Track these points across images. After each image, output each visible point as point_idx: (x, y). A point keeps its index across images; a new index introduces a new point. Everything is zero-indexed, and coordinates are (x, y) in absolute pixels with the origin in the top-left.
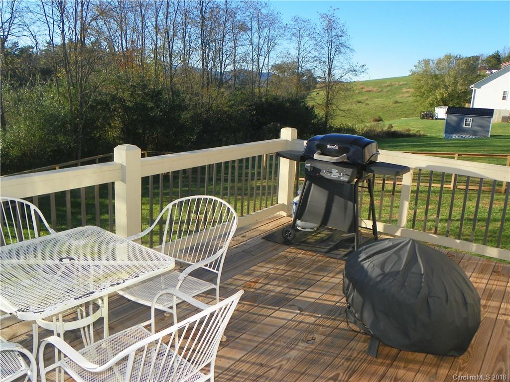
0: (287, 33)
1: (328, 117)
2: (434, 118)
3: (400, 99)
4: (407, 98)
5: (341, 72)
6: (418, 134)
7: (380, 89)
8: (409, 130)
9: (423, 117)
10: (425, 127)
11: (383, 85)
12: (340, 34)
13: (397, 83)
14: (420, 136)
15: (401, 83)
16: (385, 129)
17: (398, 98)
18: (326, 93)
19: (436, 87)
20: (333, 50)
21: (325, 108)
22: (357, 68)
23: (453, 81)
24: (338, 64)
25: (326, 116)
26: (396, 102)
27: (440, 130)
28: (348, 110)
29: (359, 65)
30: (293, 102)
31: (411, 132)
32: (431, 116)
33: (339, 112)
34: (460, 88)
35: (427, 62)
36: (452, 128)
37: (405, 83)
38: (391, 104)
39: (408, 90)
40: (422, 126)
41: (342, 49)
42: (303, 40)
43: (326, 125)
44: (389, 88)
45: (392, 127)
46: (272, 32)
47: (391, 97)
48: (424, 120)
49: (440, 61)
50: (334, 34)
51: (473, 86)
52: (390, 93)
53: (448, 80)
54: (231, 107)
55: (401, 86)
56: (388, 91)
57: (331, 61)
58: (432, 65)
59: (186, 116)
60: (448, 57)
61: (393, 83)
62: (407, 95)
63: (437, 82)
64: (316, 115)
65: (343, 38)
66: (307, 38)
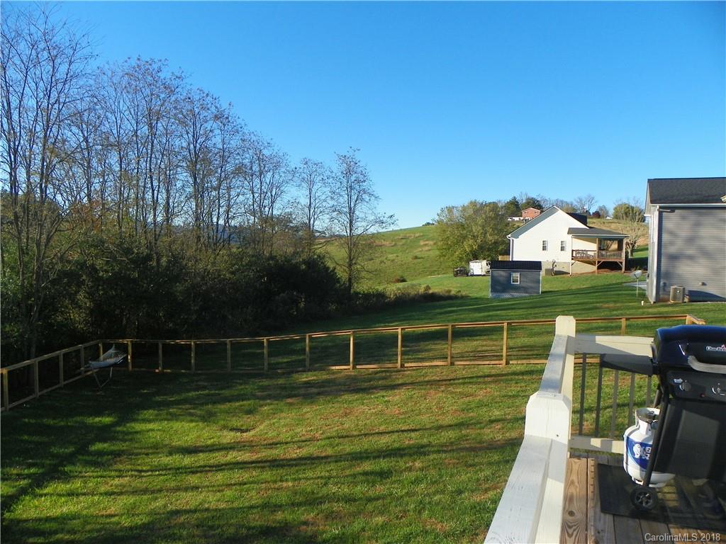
0: (295, 179)
1: (353, 281)
2: (469, 274)
3: (420, 253)
4: (428, 253)
5: (364, 224)
6: (459, 294)
7: (394, 243)
8: (450, 291)
9: (456, 274)
10: (462, 286)
11: (396, 238)
12: (361, 178)
13: (413, 235)
14: (462, 297)
15: (417, 235)
16: (422, 291)
17: (417, 252)
18: (347, 250)
19: (465, 238)
20: (354, 197)
21: (347, 269)
22: (385, 220)
23: (482, 231)
24: (361, 215)
25: (350, 280)
26: (416, 258)
27: (481, 289)
28: (376, 270)
29: (387, 216)
30: (310, 264)
31: (453, 293)
32: (465, 272)
33: (363, 274)
34: (490, 238)
35: (450, 210)
36: (499, 286)
37: (421, 234)
38: (411, 259)
39: (427, 242)
40: (459, 285)
41: (366, 197)
42: (315, 187)
43: (350, 290)
44: (404, 241)
45: (430, 288)
46: (277, 176)
47: (407, 251)
48: (458, 278)
49: (464, 208)
50: (353, 178)
51: (509, 236)
52: (405, 247)
53: (476, 229)
54: (233, 273)
55: (418, 239)
56: (403, 245)
57: (351, 212)
58: (456, 214)
59: (179, 287)
60: (473, 204)
61: (408, 235)
62: (427, 248)
63: (465, 232)
64: (339, 278)
65: (365, 184)
66: (320, 184)
